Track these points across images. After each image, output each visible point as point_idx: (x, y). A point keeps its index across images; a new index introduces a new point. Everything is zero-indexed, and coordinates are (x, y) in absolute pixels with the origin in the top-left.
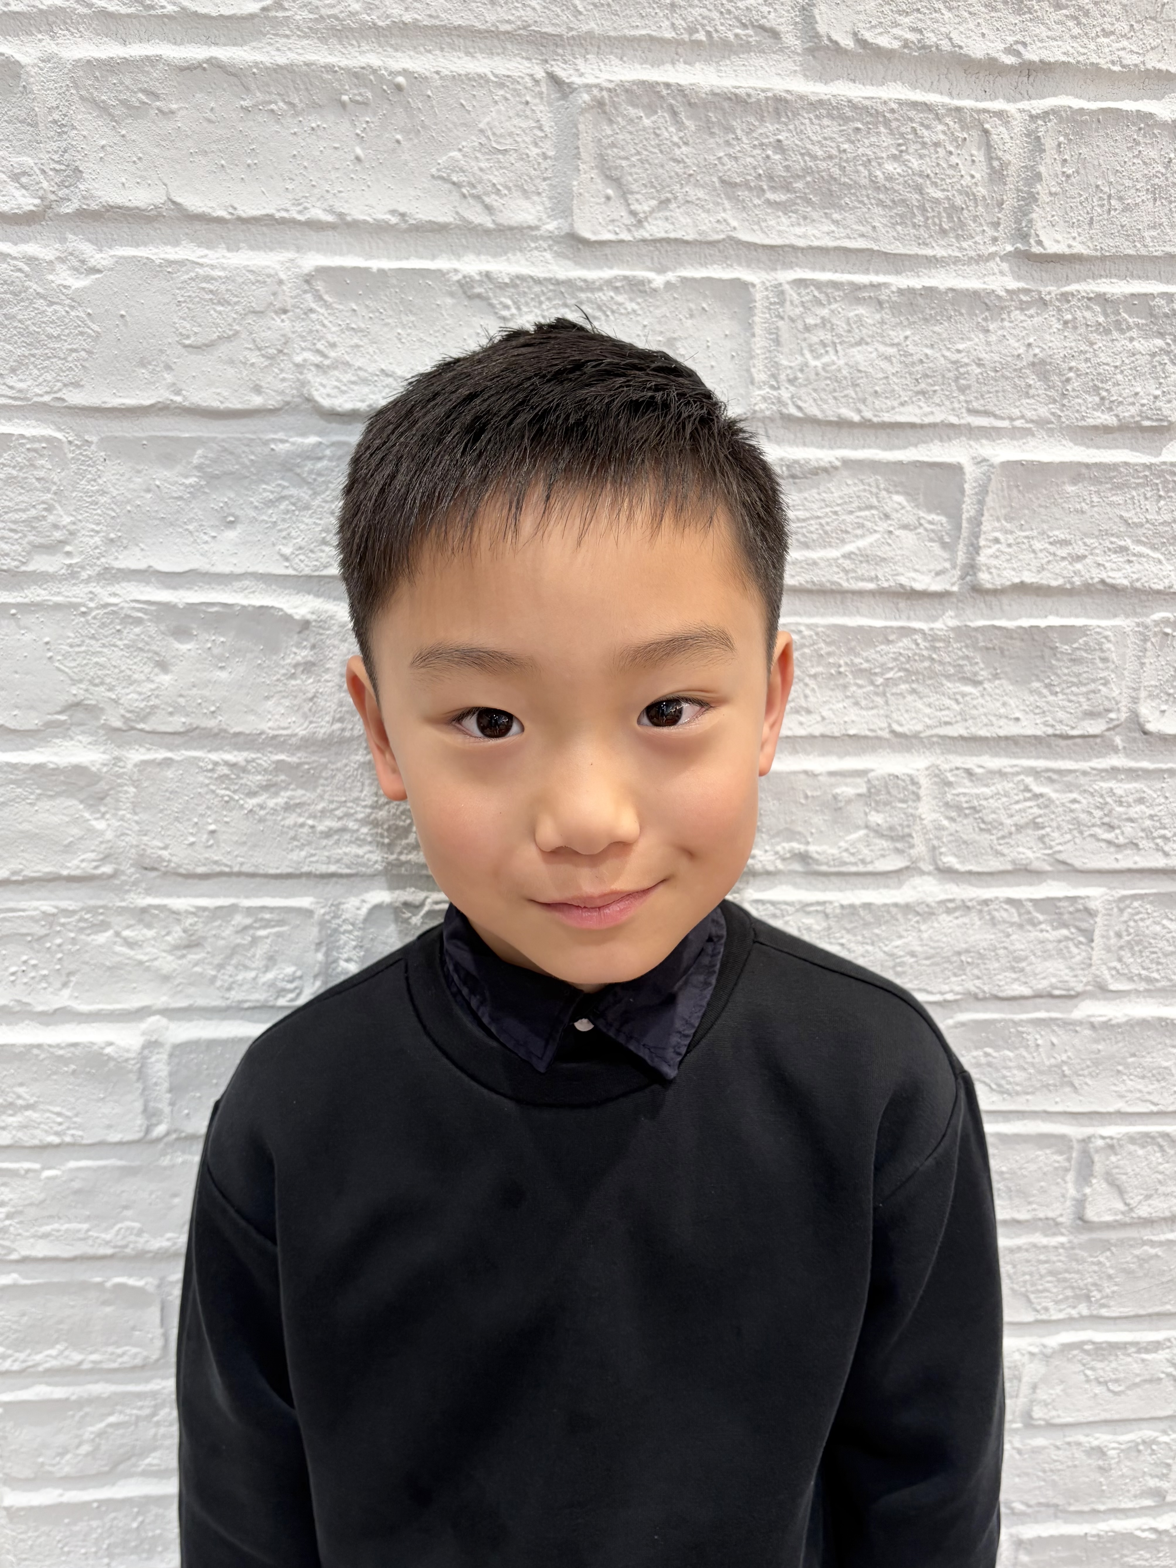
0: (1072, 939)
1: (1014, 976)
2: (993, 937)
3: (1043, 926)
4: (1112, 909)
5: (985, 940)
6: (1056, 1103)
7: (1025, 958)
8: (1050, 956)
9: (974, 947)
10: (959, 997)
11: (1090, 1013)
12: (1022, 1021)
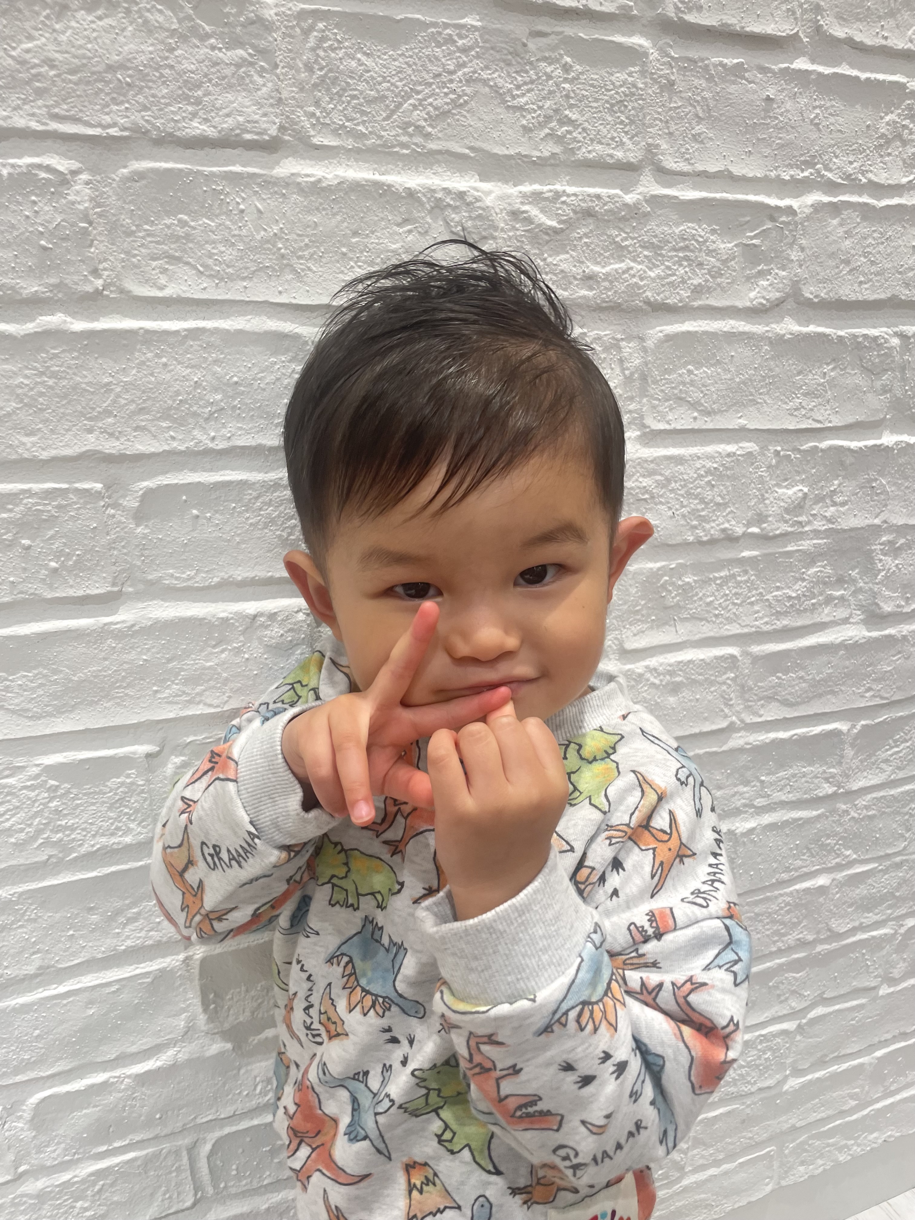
0: (252, 64)
1: (190, 108)
2: (151, 49)
3: (213, 41)
4: (293, 27)
5: (143, 52)
6: (280, 292)
7: (198, 86)
8: (231, 86)
9: (129, 60)
10: (126, 134)
11: (294, 171)
12: (213, 174)
